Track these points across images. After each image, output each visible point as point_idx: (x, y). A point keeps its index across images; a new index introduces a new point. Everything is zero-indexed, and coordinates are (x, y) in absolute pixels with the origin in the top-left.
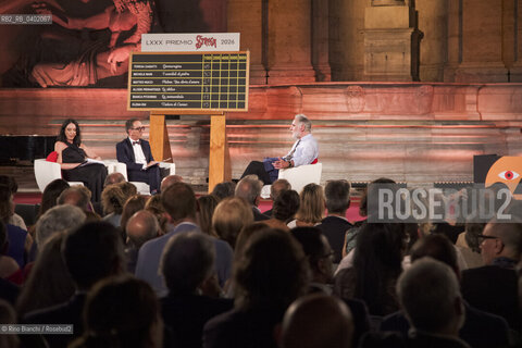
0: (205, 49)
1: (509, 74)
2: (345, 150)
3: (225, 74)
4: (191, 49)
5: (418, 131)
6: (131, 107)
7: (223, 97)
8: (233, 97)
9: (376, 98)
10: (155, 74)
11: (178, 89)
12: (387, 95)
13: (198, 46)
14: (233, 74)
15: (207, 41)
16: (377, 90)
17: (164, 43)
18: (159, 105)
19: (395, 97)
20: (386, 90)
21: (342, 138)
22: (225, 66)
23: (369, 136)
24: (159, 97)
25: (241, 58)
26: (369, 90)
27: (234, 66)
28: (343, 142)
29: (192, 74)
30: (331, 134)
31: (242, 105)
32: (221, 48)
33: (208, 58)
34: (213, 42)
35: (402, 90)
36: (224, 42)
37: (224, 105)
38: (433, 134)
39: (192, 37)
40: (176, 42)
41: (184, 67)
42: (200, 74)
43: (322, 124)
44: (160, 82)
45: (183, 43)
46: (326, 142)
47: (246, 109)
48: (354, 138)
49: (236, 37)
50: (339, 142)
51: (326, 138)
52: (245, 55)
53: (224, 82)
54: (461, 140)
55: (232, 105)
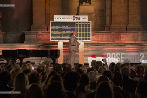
0: (76, 21)
1: (127, 28)
2: (101, 53)
3: (83, 29)
4: (71, 21)
5: (122, 47)
6: (51, 39)
7: (83, 36)
8: (86, 36)
9: (99, 36)
10: (59, 29)
11: (67, 34)
12: (102, 35)
13: (74, 20)
14: (86, 29)
15: (76, 18)
16: (99, 33)
17: (62, 18)
18: (61, 39)
19: (104, 36)
20: (102, 34)
21: (99, 49)
22: (83, 26)
23: (108, 49)
24: (61, 36)
25: (88, 24)
26: (96, 34)
27: (86, 26)
28: (100, 50)
29: (72, 29)
30: (96, 48)
31: (89, 39)
32: (81, 20)
33: (77, 24)
34: (79, 19)
35: (106, 34)
36: (82, 18)
37: (83, 39)
38: (126, 48)
39: (72, 17)
40: (66, 18)
41: (69, 26)
42: (75, 29)
43: (94, 45)
44: (61, 31)
45: (68, 19)
46: (94, 50)
47: (91, 40)
48: (103, 49)
49: (86, 17)
50: (98, 50)
51: (94, 49)
52: (90, 23)
53: (83, 31)
54: (133, 49)
55: (86, 39)
